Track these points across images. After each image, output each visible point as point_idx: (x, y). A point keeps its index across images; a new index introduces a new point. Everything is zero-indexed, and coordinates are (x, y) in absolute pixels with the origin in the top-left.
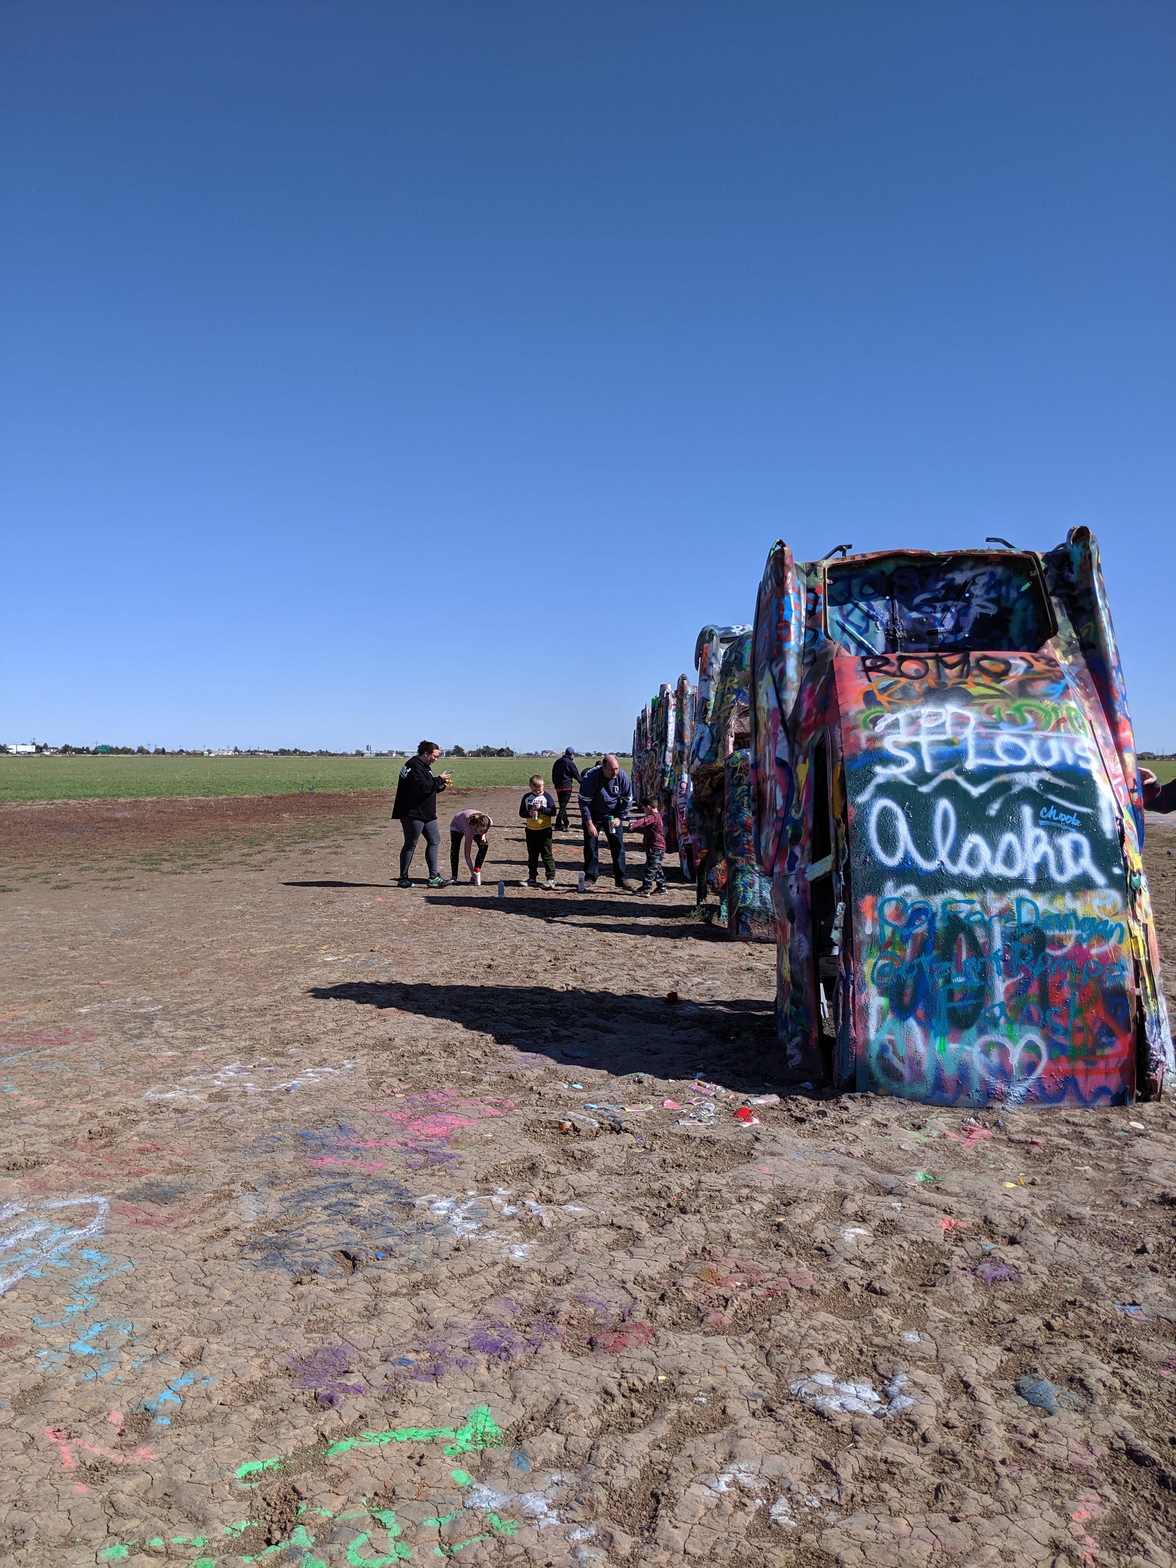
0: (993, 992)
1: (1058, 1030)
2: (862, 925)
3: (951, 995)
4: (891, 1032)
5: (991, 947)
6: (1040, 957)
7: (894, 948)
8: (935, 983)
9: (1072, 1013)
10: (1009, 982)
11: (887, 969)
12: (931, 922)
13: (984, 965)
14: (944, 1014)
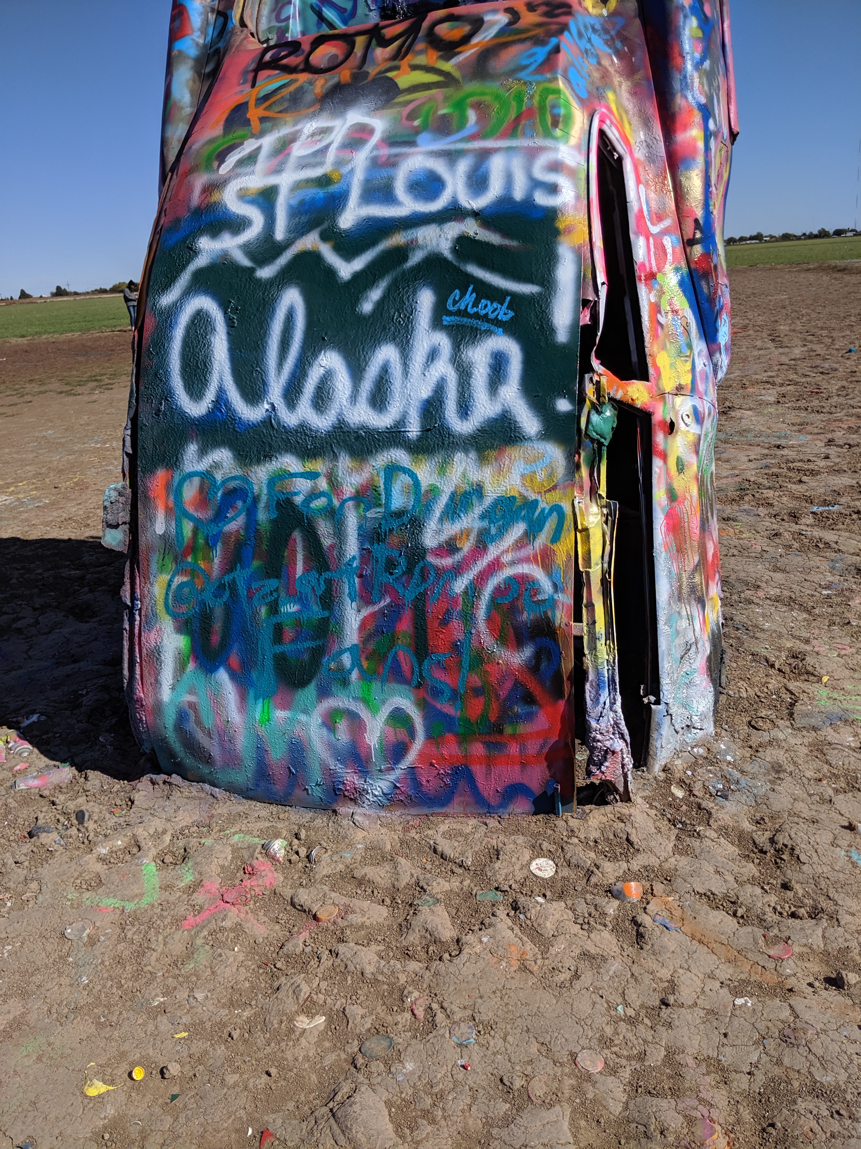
0: (342, 629)
1: (442, 692)
2: (151, 519)
3: (278, 631)
4: (192, 691)
5: (341, 553)
6: (417, 570)
7: (196, 559)
8: (255, 614)
9: (465, 664)
10: (366, 612)
11: (186, 590)
12: (251, 512)
13: (329, 583)
14: (269, 663)
